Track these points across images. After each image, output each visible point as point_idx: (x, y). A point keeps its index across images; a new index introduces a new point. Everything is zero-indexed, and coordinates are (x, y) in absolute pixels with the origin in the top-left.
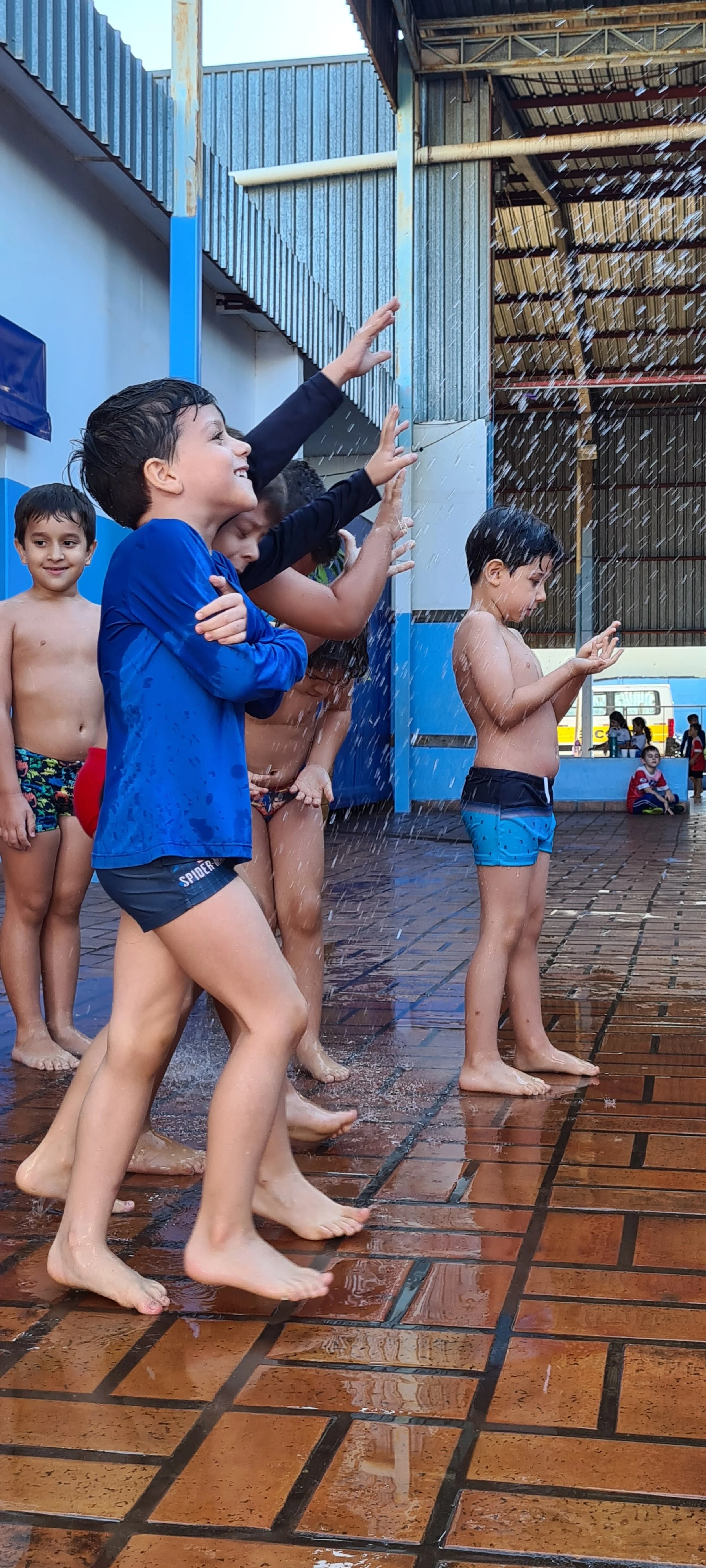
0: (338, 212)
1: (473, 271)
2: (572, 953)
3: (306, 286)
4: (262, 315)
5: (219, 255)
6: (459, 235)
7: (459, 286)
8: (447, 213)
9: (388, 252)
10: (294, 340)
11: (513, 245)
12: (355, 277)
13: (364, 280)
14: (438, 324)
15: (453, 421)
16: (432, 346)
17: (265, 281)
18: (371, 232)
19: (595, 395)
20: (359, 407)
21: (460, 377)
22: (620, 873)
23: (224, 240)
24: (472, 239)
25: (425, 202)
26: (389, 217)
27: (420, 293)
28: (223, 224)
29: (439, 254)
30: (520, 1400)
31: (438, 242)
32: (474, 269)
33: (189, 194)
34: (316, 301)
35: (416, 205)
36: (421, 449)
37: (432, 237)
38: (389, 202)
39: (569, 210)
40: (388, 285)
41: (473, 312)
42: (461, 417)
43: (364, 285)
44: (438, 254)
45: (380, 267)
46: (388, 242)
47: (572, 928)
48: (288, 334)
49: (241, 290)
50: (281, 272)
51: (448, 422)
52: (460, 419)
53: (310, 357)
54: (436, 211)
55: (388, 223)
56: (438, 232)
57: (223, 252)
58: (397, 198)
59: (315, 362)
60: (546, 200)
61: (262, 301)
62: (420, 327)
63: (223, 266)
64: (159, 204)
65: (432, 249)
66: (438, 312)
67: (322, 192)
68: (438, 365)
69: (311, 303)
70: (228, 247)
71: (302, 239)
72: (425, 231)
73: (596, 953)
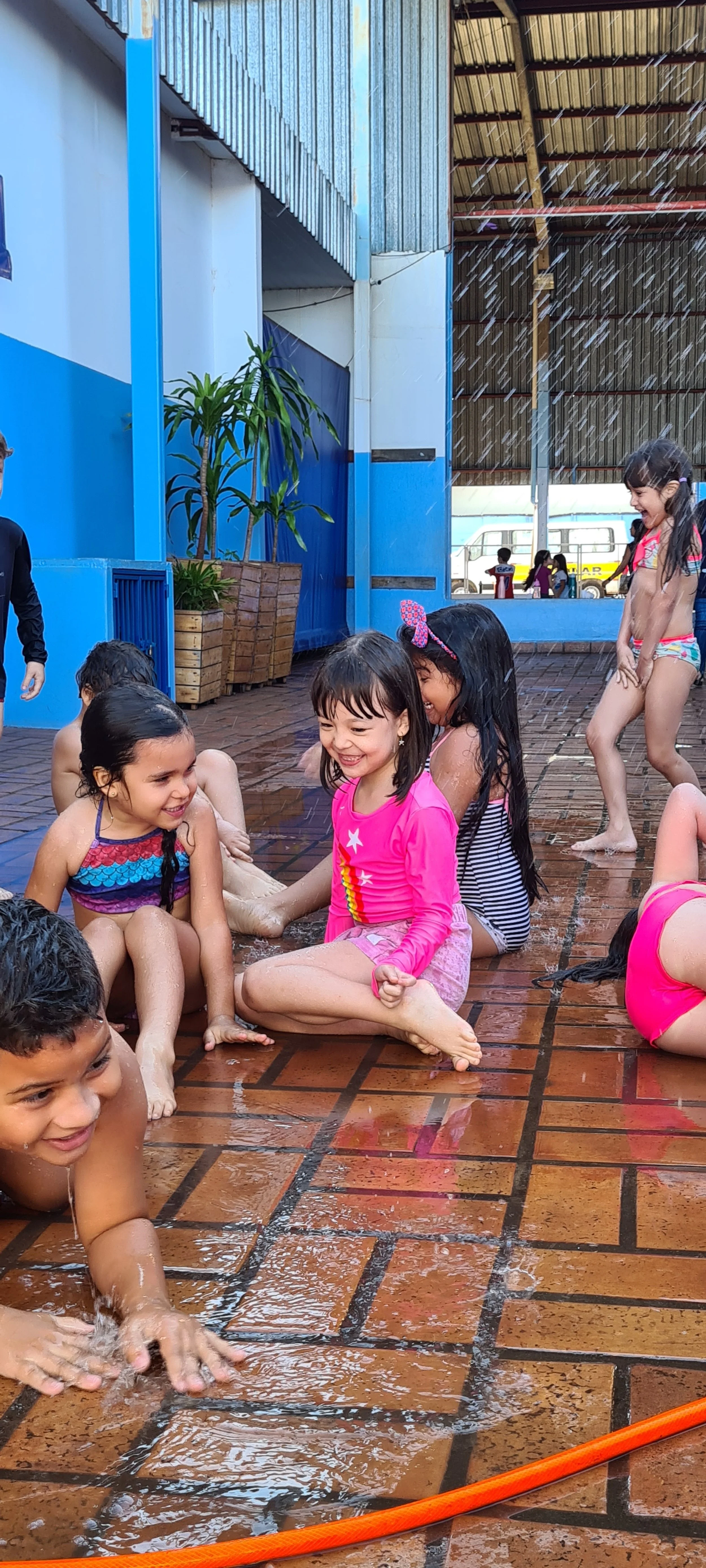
0: (291, 27)
1: (431, 92)
2: (546, 798)
3: (263, 110)
4: (218, 142)
5: (175, 79)
6: (417, 53)
7: (418, 108)
8: (404, 29)
9: (343, 71)
10: (252, 169)
11: (469, 61)
12: (309, 98)
13: (318, 101)
14: (396, 149)
15: (411, 252)
16: (389, 173)
17: (222, 106)
18: (326, 49)
19: (554, 224)
20: (316, 238)
21: (418, 205)
22: (584, 716)
23: (179, 63)
24: (431, 56)
25: (381, 17)
26: (344, 33)
27: (377, 115)
28: (179, 45)
29: (397, 73)
30: (547, 1220)
31: (395, 60)
32: (432, 90)
33: (145, 15)
34: (273, 126)
35: (373, 20)
36: (379, 282)
37: (389, 55)
38: (344, 16)
39: (527, 24)
40: (344, 106)
41: (432, 135)
42: (420, 249)
43: (319, 106)
44: (395, 73)
45: (335, 87)
46: (343, 60)
47: (543, 773)
48: (246, 163)
49: (197, 115)
50: (237, 96)
51: (406, 253)
52: (418, 249)
53: (268, 186)
54: (393, 27)
55: (343, 40)
56: (395, 50)
57: (179, 76)
58: (353, 12)
59: (272, 192)
60: (504, 12)
61: (219, 127)
62: (377, 152)
63: (179, 91)
64: (113, 25)
65: (389, 68)
66: (395, 136)
67: (274, 6)
68: (396, 192)
69: (268, 129)
70: (184, 70)
71: (254, 57)
72: (382, 48)
73: (569, 798)
